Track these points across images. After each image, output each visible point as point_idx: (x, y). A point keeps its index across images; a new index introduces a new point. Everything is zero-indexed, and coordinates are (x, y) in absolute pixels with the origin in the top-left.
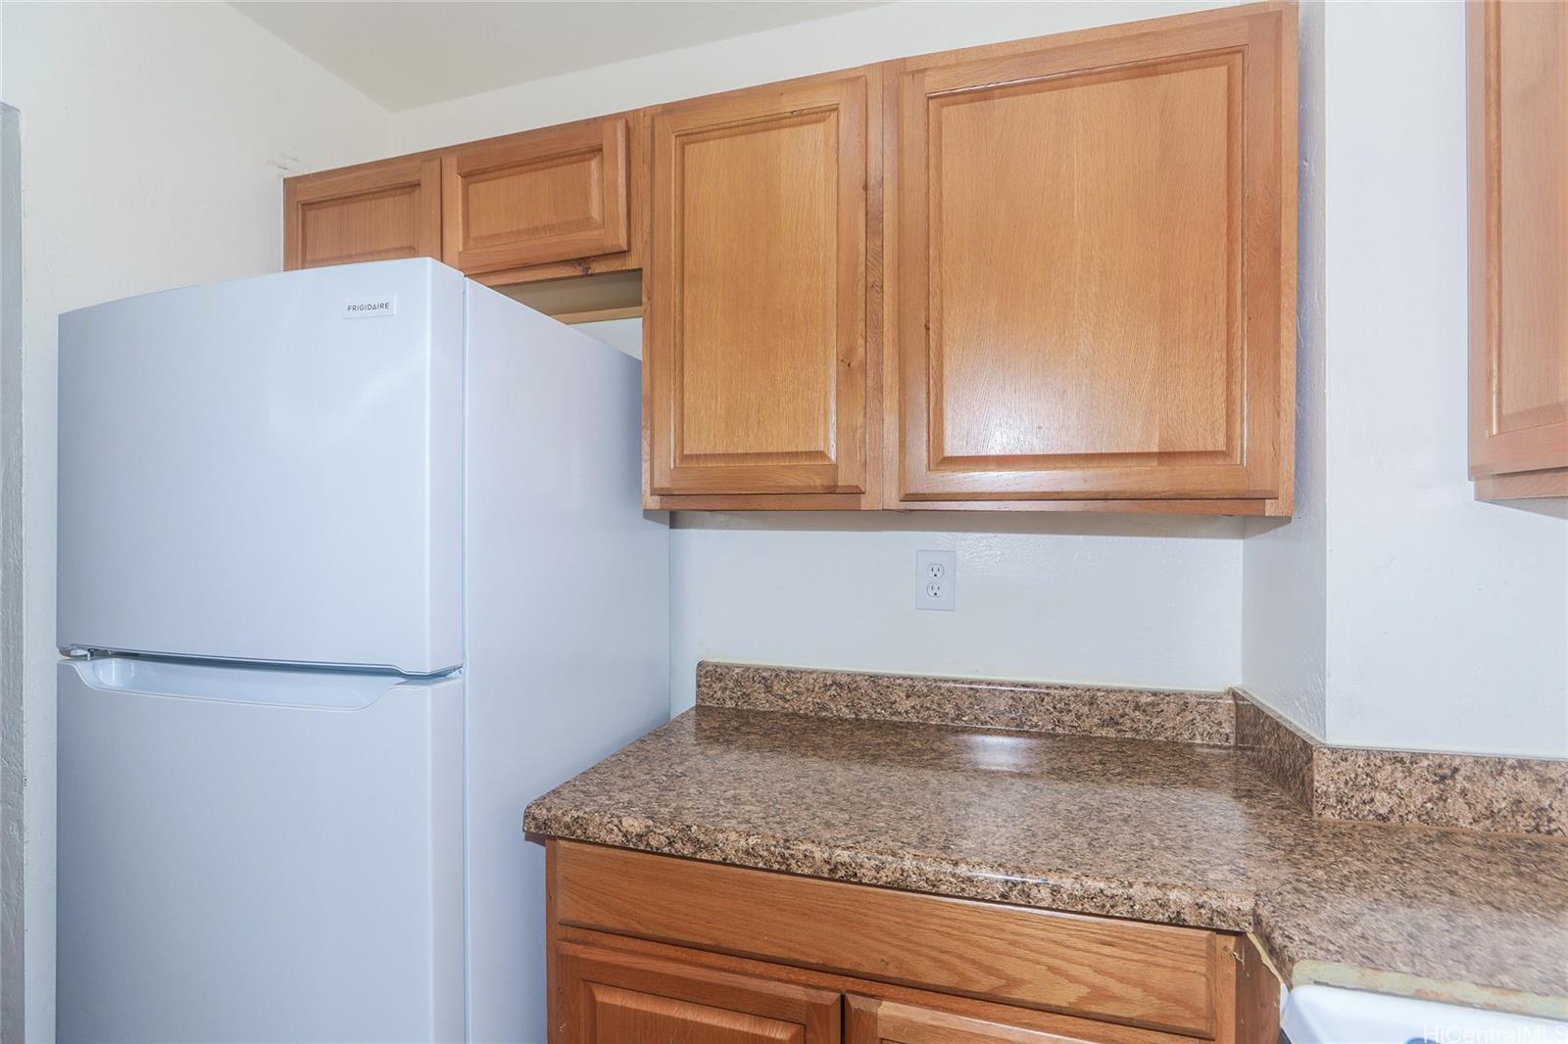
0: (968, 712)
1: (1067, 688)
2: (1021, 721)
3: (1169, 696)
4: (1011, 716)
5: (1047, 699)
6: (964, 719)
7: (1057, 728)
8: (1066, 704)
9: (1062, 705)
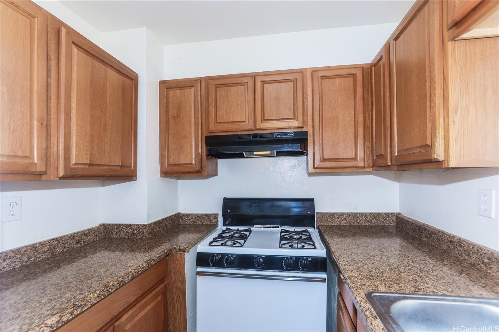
0: (33, 256)
1: (66, 236)
2: (52, 252)
3: (91, 230)
4: (49, 251)
5: (61, 241)
6: (31, 260)
7: (64, 250)
8: (66, 241)
9: (65, 242)
